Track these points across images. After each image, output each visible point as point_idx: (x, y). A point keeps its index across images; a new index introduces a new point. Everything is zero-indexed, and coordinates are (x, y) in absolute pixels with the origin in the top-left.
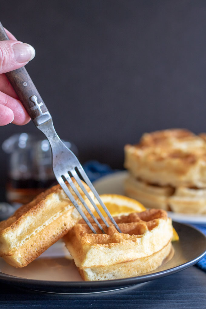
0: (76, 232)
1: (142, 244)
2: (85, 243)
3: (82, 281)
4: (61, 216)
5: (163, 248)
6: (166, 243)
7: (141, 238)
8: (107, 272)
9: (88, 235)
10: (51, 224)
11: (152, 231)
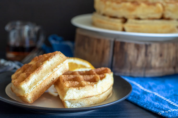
0: (61, 79)
1: (97, 88)
2: (65, 87)
3: (64, 108)
4: (51, 74)
5: (108, 90)
6: (110, 87)
7: (96, 85)
8: (77, 102)
9: (67, 82)
10: (46, 79)
11: (102, 80)
